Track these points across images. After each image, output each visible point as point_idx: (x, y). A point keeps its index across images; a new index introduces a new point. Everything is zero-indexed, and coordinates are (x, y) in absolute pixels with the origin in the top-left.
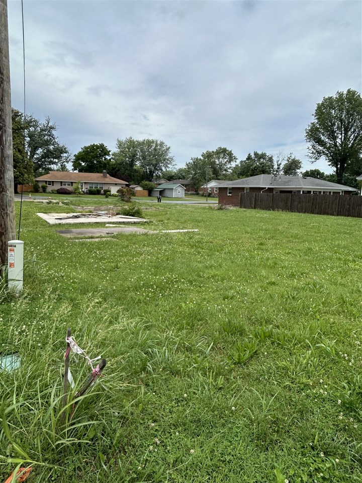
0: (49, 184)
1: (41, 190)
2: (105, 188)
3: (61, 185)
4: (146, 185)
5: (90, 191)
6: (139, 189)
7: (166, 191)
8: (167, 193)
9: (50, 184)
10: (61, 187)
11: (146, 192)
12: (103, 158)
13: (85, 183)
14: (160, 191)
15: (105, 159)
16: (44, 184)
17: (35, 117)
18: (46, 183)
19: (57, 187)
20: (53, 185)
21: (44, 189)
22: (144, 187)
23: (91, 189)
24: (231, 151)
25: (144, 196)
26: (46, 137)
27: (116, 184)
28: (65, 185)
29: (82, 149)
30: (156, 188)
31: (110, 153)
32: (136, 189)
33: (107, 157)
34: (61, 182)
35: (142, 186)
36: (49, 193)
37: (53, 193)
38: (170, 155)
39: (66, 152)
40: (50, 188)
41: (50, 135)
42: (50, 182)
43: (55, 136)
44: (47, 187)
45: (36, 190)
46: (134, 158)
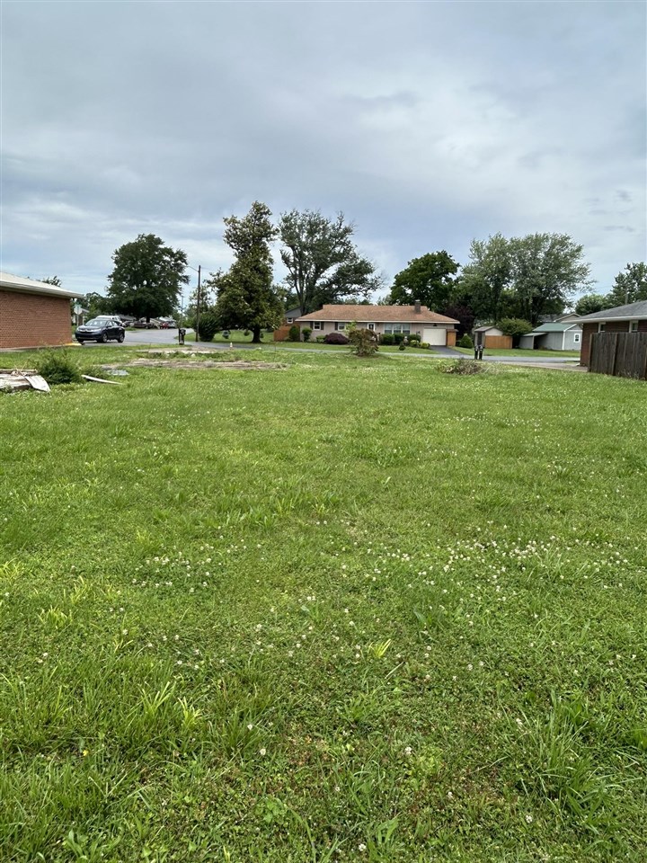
0: (316, 328)
1: (302, 337)
2: (413, 332)
3: (336, 329)
4: (509, 327)
5: (385, 338)
6: (494, 333)
7: (550, 336)
8: (551, 342)
9: (318, 328)
10: (336, 332)
11: (508, 341)
12: (444, 278)
13: (378, 324)
14: (536, 338)
15: (448, 280)
16: (308, 327)
17: (324, 217)
18: (312, 327)
19: (328, 331)
20: (322, 329)
21: (307, 334)
22: (506, 330)
23: (389, 334)
25: (502, 347)
26: (337, 249)
27: (435, 325)
28: (342, 328)
29: (409, 263)
30: (530, 332)
31: (459, 269)
32: (487, 334)
33: (450, 275)
34: (336, 323)
35: (500, 329)
36: (313, 342)
37: (318, 342)
38: (578, 263)
39: (370, 271)
40: (317, 333)
41: (343, 244)
42: (317, 323)
43: (353, 244)
44: (311, 331)
45: (294, 336)
46: (502, 274)
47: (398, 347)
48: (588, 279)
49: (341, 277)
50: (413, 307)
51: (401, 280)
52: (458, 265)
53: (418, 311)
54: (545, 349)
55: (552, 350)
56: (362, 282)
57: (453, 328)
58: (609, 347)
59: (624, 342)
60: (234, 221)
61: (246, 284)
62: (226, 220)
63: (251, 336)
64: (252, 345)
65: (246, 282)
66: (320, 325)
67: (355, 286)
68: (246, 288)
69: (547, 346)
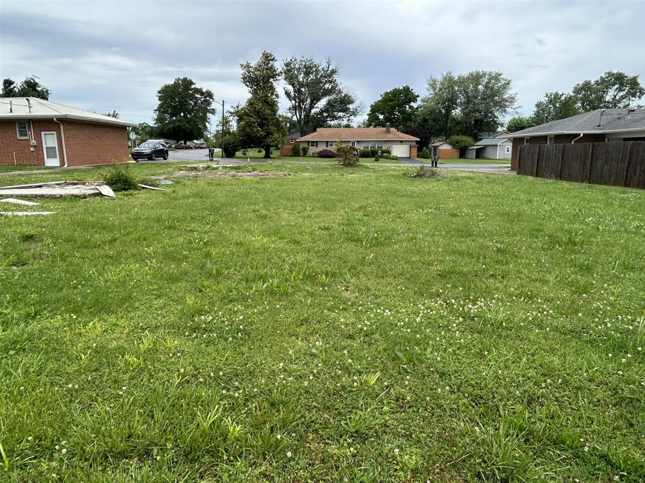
0: (312, 146)
1: (301, 153)
2: (385, 147)
3: (327, 146)
4: (457, 142)
5: (364, 153)
6: (446, 147)
7: (488, 147)
8: (489, 153)
9: (313, 146)
10: (327, 148)
11: (456, 153)
12: (407, 106)
13: (358, 142)
14: (477, 150)
15: (411, 107)
16: (306, 145)
17: (316, 61)
18: (309, 145)
19: (321, 148)
20: (317, 146)
21: (305, 151)
22: (454, 145)
23: (366, 150)
25: (452, 158)
26: (327, 86)
27: (401, 142)
28: (332, 145)
29: (381, 96)
30: (473, 146)
31: (418, 99)
32: (440, 148)
33: (412, 104)
34: (327, 142)
35: (450, 144)
36: (310, 157)
37: (314, 156)
39: (351, 102)
40: (312, 150)
41: (331, 82)
42: (313, 142)
43: (338, 82)
44: (308, 149)
45: (297, 152)
46: (451, 102)
47: (374, 159)
48: (516, 105)
49: (330, 106)
50: (384, 129)
51: (375, 109)
52: (418, 96)
53: (388, 132)
54: (485, 158)
55: (489, 159)
56: (345, 110)
57: (415, 144)
58: (532, 155)
59: (544, 152)
60: (248, 66)
61: (258, 113)
62: (242, 66)
63: (263, 153)
64: (264, 159)
65: (259, 112)
66: (315, 143)
67: (341, 114)
68: (259, 117)
69: (484, 156)
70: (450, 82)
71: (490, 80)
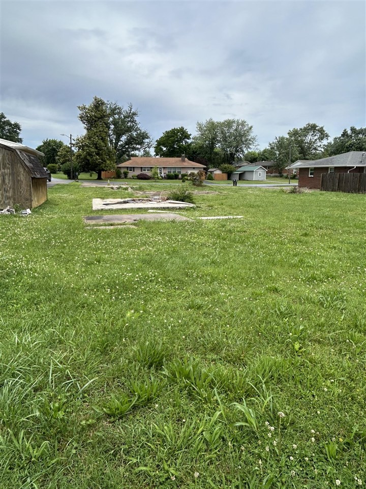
0: (130, 170)
1: (123, 176)
2: (183, 172)
3: (142, 171)
4: (225, 168)
5: (168, 175)
6: (218, 172)
7: (246, 174)
8: (247, 176)
10: (142, 173)
11: (225, 176)
12: (184, 142)
13: (164, 168)
14: (240, 174)
15: (186, 142)
16: (126, 170)
17: (119, 105)
18: (128, 170)
19: (137, 172)
20: (134, 171)
21: (126, 174)
22: (223, 171)
24: (322, 128)
25: (222, 180)
26: (129, 124)
27: (194, 168)
28: (145, 170)
29: (163, 133)
30: (236, 171)
31: (191, 137)
32: (215, 172)
33: (187, 140)
34: (141, 168)
35: (221, 170)
36: (130, 178)
37: (133, 178)
38: (252, 135)
39: (148, 138)
40: (131, 174)
41: (132, 122)
42: (131, 167)
43: (137, 122)
44: (128, 172)
45: (118, 176)
46: (213, 140)
47: (181, 180)
48: (256, 143)
50: (180, 159)
51: (160, 143)
52: (190, 135)
53: (183, 161)
55: (247, 180)
56: (141, 143)
57: (203, 170)
58: (333, 179)
59: (343, 177)
60: (85, 108)
61: (96, 146)
62: (79, 107)
63: (95, 176)
64: (97, 181)
65: (96, 144)
66: (133, 169)
67: (138, 146)
68: (96, 148)
69: (244, 179)
70: (212, 126)
71: (238, 125)
